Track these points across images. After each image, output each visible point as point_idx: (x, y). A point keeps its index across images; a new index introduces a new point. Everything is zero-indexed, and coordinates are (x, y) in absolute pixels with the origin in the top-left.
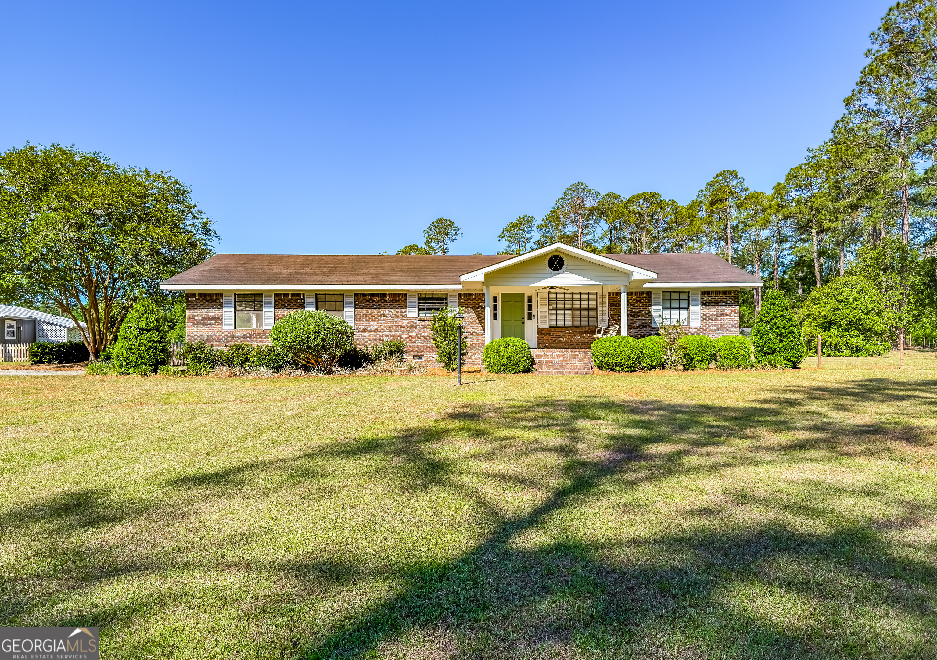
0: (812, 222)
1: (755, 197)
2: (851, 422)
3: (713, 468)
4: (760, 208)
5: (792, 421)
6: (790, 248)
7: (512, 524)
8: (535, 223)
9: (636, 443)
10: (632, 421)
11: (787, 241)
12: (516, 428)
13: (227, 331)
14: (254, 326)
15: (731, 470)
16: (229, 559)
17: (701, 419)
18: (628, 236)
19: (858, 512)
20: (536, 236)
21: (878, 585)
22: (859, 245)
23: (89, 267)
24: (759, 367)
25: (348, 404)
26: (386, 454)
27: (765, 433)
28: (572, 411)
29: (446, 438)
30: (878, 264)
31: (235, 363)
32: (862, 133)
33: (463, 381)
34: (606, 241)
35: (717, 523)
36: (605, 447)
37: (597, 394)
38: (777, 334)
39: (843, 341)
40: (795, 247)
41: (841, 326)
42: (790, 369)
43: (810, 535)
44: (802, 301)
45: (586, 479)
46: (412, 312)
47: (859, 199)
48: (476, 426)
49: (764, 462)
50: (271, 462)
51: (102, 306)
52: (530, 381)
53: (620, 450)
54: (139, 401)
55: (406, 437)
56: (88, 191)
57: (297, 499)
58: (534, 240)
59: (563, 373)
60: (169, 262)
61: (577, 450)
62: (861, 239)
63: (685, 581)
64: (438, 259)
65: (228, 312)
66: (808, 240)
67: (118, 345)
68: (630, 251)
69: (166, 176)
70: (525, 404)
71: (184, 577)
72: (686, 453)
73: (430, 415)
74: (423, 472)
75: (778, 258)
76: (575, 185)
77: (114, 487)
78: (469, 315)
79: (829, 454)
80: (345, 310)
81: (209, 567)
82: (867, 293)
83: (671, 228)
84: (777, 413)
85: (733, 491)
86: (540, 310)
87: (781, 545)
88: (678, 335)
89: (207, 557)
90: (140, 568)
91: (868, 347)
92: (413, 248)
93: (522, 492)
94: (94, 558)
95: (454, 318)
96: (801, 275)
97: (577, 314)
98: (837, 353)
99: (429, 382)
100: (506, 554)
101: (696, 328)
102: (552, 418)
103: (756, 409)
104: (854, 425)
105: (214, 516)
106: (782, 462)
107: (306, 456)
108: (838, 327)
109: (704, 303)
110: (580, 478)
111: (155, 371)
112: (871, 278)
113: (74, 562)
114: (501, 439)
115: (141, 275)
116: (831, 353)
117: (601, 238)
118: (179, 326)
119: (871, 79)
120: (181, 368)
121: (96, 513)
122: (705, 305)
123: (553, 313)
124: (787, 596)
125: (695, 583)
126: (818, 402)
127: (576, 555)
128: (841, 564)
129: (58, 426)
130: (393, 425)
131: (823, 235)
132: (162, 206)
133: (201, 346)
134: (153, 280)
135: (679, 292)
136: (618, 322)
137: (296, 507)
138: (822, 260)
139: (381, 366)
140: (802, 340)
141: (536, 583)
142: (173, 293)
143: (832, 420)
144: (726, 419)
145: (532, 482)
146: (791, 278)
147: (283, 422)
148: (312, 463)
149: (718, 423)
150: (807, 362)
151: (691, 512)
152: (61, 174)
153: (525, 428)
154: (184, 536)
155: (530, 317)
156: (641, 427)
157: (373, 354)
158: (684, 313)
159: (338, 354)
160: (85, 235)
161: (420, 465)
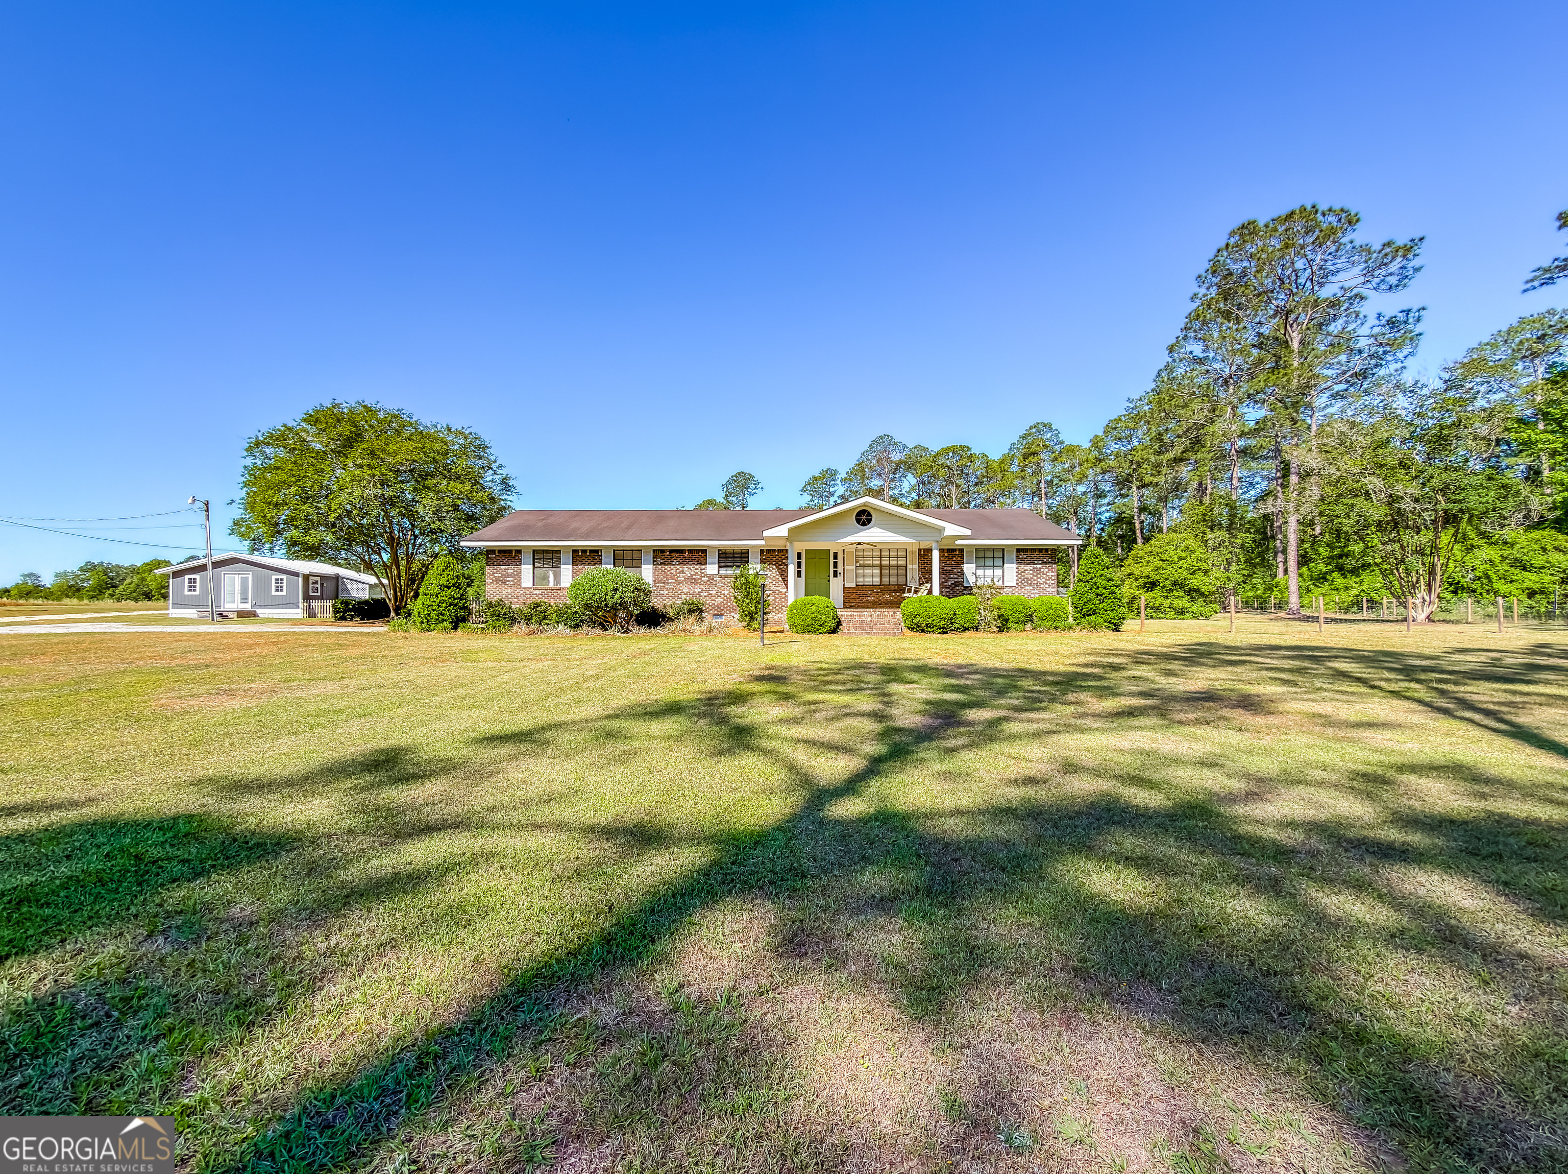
0: (1132, 477)
1: (1071, 450)
2: (1181, 688)
3: (1036, 735)
4: (1076, 462)
5: (1117, 686)
6: (1109, 504)
7: (827, 791)
8: (839, 477)
9: (954, 708)
10: (947, 685)
11: (1105, 496)
12: (825, 691)
13: (525, 588)
14: (551, 584)
15: (1055, 738)
16: (539, 820)
17: (1019, 683)
18: (937, 491)
19: (1196, 783)
20: (840, 490)
21: (1224, 863)
22: (1183, 501)
23: (391, 523)
24: (1078, 629)
25: (647, 664)
26: (690, 717)
27: (1089, 699)
28: (883, 674)
29: (752, 701)
30: (1205, 520)
31: (533, 621)
32: (1187, 382)
33: (766, 642)
34: (914, 495)
35: (1044, 793)
36: (921, 712)
37: (909, 656)
38: (1097, 595)
39: (1167, 602)
40: (1114, 503)
41: (1164, 586)
42: (1111, 632)
43: (1147, 808)
44: (1122, 560)
45: (902, 746)
46: (712, 569)
47: (1183, 452)
48: (782, 689)
49: (1090, 729)
50: (574, 723)
51: (403, 563)
52: (837, 643)
53: (937, 716)
54: (441, 658)
55: (709, 699)
56: (392, 448)
57: (603, 761)
58: (837, 494)
59: (871, 634)
60: (470, 518)
61: (891, 716)
62: (1186, 494)
63: (1014, 854)
64: (737, 515)
65: (526, 570)
66: (1128, 496)
67: (419, 601)
68: (938, 506)
69: (467, 432)
70: (833, 666)
71: (495, 836)
72: (1006, 719)
73: (734, 676)
74: (730, 736)
75: (1096, 514)
76: (881, 437)
77: (421, 744)
78: (772, 572)
79: (1160, 722)
80: (643, 566)
81: (519, 827)
82: (1193, 552)
83: (982, 483)
84: (1101, 678)
85: (1060, 759)
86: (846, 567)
87: (1115, 818)
88: (992, 594)
89: (516, 817)
90: (450, 826)
91: (1194, 608)
92: (711, 502)
93: (836, 759)
94: (406, 815)
95: (757, 575)
96: (1120, 532)
97: (886, 571)
98: (1161, 615)
99: (730, 642)
100: (822, 823)
101: (1011, 587)
102: (863, 682)
103: (1078, 673)
104: (1185, 692)
105: (521, 775)
106: (1109, 730)
107: (609, 717)
108: (1162, 588)
109: (1019, 561)
110: (895, 744)
111: (455, 628)
112: (1197, 536)
113: (386, 819)
114: (810, 703)
115: (442, 531)
116: (1154, 615)
117: (909, 493)
118: (476, 583)
119: (1197, 325)
120: (480, 626)
121: (405, 769)
122: (1020, 563)
123: (861, 570)
124: (1126, 872)
125: (1025, 856)
126: (1144, 667)
127: (896, 824)
128: (1182, 839)
129: (363, 682)
130: (695, 687)
131: (1144, 490)
132: (463, 463)
133: (500, 603)
134: (453, 537)
135: (993, 549)
136: (929, 580)
137: (602, 768)
138: (1143, 517)
139: (679, 625)
140: (1123, 601)
141: (856, 853)
142: (473, 549)
143: (1160, 686)
144: (1046, 683)
145: (846, 748)
146: (1110, 536)
147: (584, 681)
148: (615, 724)
149: (1038, 688)
150: (1130, 625)
151: (1016, 781)
152: (366, 430)
153: (834, 691)
154: (492, 795)
155: (835, 575)
156: (958, 692)
157: (672, 613)
158: (998, 572)
159: (636, 612)
160: (389, 492)
161: (725, 729)
